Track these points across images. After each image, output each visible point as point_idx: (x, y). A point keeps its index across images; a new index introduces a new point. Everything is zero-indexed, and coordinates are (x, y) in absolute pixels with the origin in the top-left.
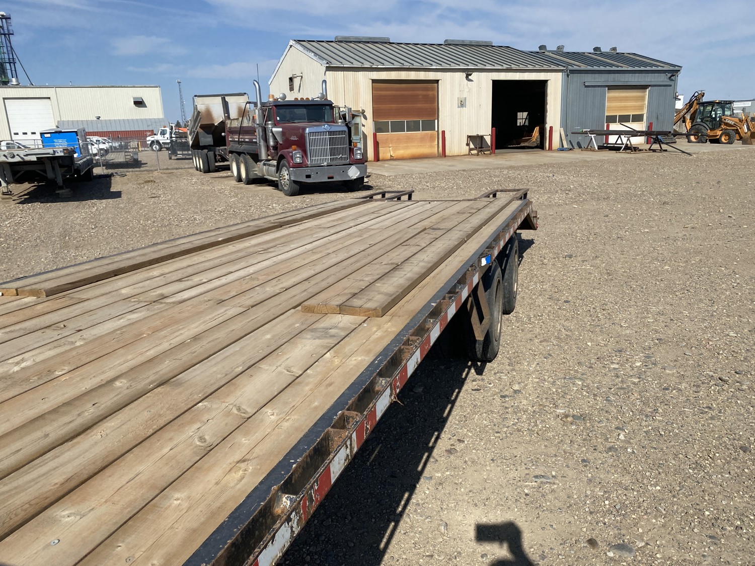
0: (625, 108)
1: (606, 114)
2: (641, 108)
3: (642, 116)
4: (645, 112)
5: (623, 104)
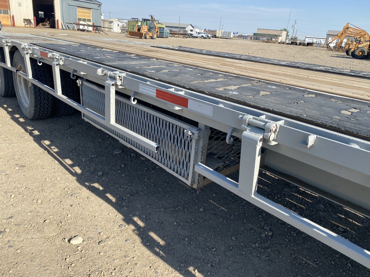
0: (84, 16)
1: (78, 17)
2: (90, 17)
3: (90, 20)
4: (91, 18)
5: (83, 14)
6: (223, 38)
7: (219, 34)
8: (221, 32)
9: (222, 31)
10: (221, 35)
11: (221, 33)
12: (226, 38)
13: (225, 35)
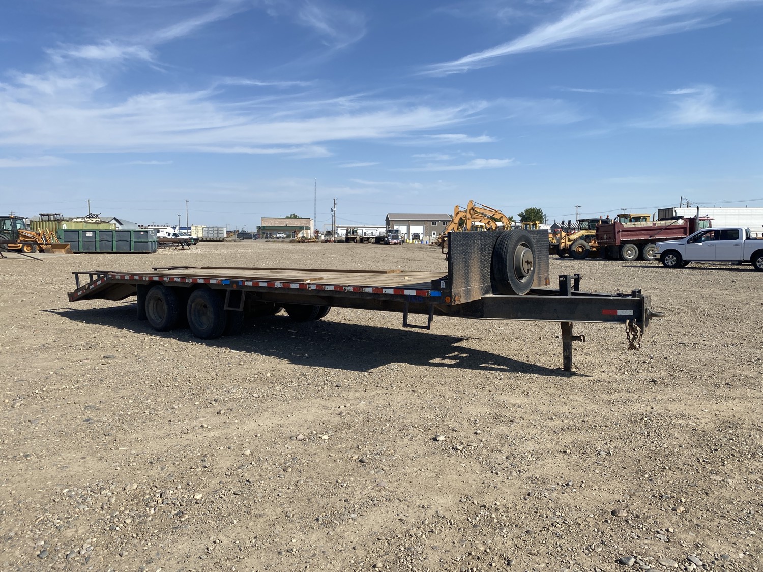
6: (206, 241)
7: (197, 233)
8: (201, 229)
9: (204, 226)
10: (203, 235)
11: (200, 231)
12: (213, 241)
13: (211, 235)
